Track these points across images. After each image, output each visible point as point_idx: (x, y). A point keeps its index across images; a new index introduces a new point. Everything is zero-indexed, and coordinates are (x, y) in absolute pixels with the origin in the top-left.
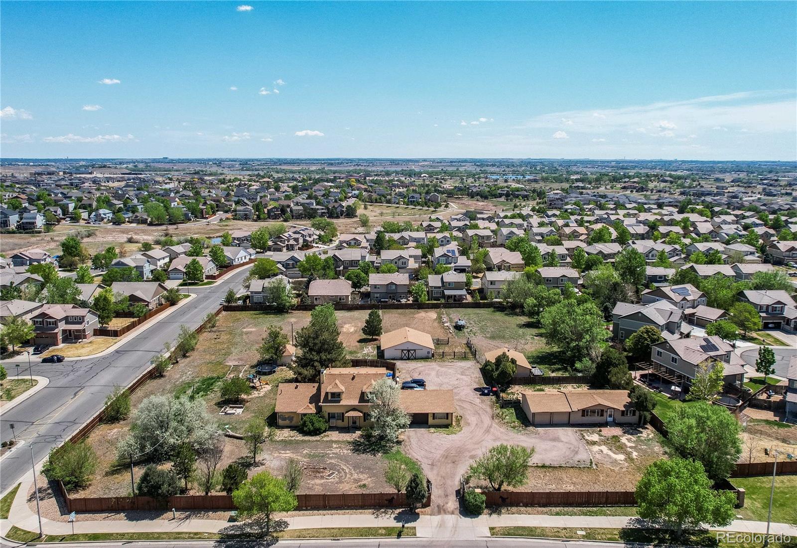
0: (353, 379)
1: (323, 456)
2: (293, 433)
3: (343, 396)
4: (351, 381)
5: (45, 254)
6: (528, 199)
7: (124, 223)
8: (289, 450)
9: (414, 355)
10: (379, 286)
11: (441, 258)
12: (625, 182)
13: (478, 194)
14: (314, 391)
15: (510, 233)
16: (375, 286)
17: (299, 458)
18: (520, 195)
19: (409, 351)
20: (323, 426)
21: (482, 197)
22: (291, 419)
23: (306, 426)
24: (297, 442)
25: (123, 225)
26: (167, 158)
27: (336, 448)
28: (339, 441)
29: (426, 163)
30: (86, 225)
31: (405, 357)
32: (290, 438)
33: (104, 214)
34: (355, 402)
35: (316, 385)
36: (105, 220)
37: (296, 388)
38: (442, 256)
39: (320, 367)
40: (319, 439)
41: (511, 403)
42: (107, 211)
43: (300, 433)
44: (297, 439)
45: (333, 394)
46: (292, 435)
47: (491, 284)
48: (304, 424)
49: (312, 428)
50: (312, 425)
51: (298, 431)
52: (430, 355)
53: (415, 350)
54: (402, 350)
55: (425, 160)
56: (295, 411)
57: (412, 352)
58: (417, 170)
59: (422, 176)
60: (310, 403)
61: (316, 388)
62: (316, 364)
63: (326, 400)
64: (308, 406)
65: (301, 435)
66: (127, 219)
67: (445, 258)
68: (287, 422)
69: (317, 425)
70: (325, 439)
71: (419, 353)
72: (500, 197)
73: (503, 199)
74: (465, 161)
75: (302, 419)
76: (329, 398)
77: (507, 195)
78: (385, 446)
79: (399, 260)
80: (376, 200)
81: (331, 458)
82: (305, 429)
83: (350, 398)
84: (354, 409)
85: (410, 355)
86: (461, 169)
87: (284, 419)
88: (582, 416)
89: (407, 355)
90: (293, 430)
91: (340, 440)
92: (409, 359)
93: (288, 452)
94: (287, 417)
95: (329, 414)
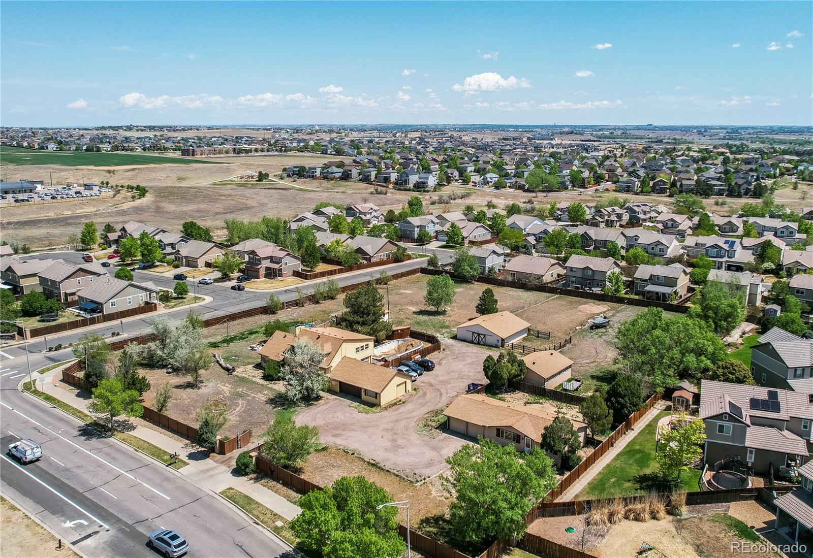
0: (318, 338)
5: (372, 209)
7: (504, 187)
10: (575, 270)
16: (571, 269)
19: (479, 335)
25: (503, 189)
26: (651, 125)
27: (263, 394)
30: (473, 187)
31: (475, 341)
32: (250, 377)
33: (491, 178)
36: (490, 184)
38: (712, 246)
40: (266, 384)
42: (494, 175)
44: (254, 379)
52: (499, 344)
53: (485, 335)
54: (473, 333)
57: (482, 336)
66: (509, 185)
67: (715, 250)
70: (270, 385)
71: (489, 340)
85: (480, 339)
88: (497, 435)
89: (477, 338)
92: (479, 343)
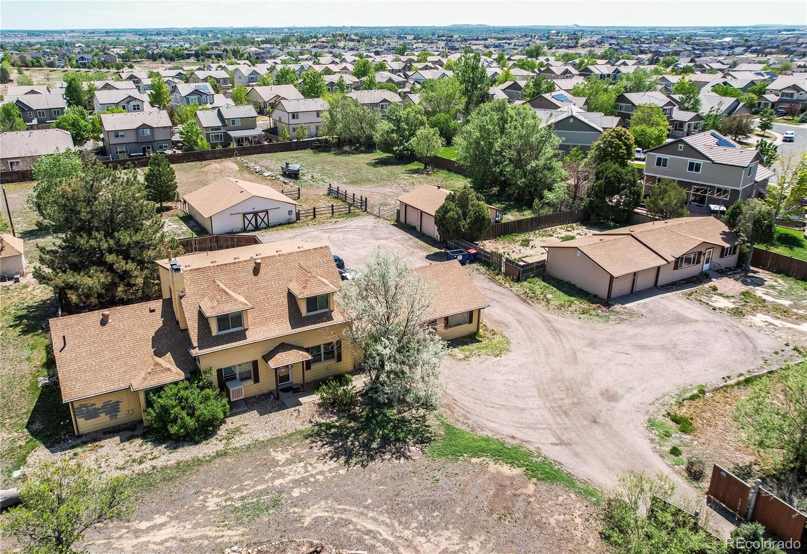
0: (256, 271)
1: (276, 504)
2: (137, 447)
3: (249, 320)
4: (254, 278)
6: (222, 59)
8: (159, 512)
9: (266, 220)
10: (123, 133)
11: (190, 97)
12: (314, 42)
13: (160, 56)
14: (157, 321)
15: (252, 74)
16: (116, 134)
17: (211, 532)
18: (212, 54)
19: (256, 214)
20: (217, 407)
21: (166, 58)
22: (112, 409)
23: (175, 421)
24: (169, 475)
27: (288, 462)
28: (280, 439)
29: (76, 34)
31: (250, 227)
32: (137, 468)
34: (282, 328)
35: (157, 305)
37: (104, 322)
38: (192, 93)
39: (123, 263)
40: (221, 447)
41: (532, 269)
43: (158, 442)
44: (159, 463)
45: (224, 321)
46: (137, 456)
47: (293, 117)
48: (164, 416)
49: (191, 422)
50: (191, 415)
51: (144, 436)
52: (294, 217)
53: (267, 212)
54: (244, 215)
55: (72, 31)
56: (123, 386)
57: (262, 215)
58: (67, 40)
59: (77, 45)
60: (159, 353)
61: (159, 312)
62: (110, 258)
63: (206, 339)
64: (157, 364)
65: (162, 448)
67: (196, 97)
68: (103, 420)
69: (203, 410)
70: (238, 442)
71: (274, 217)
72: (189, 58)
73: (192, 60)
74: (123, 31)
75: (149, 404)
76: (215, 331)
77: (197, 55)
78: (403, 421)
79: (128, 103)
80: (32, 63)
81: (302, 502)
82: (173, 429)
83: (265, 321)
84: (283, 346)
85: (259, 221)
86: (122, 38)
87: (92, 414)
88: (674, 269)
89: (253, 222)
90: (129, 439)
91: (279, 433)
92: (257, 229)
93: (159, 519)
94: (98, 406)
95: (219, 371)
